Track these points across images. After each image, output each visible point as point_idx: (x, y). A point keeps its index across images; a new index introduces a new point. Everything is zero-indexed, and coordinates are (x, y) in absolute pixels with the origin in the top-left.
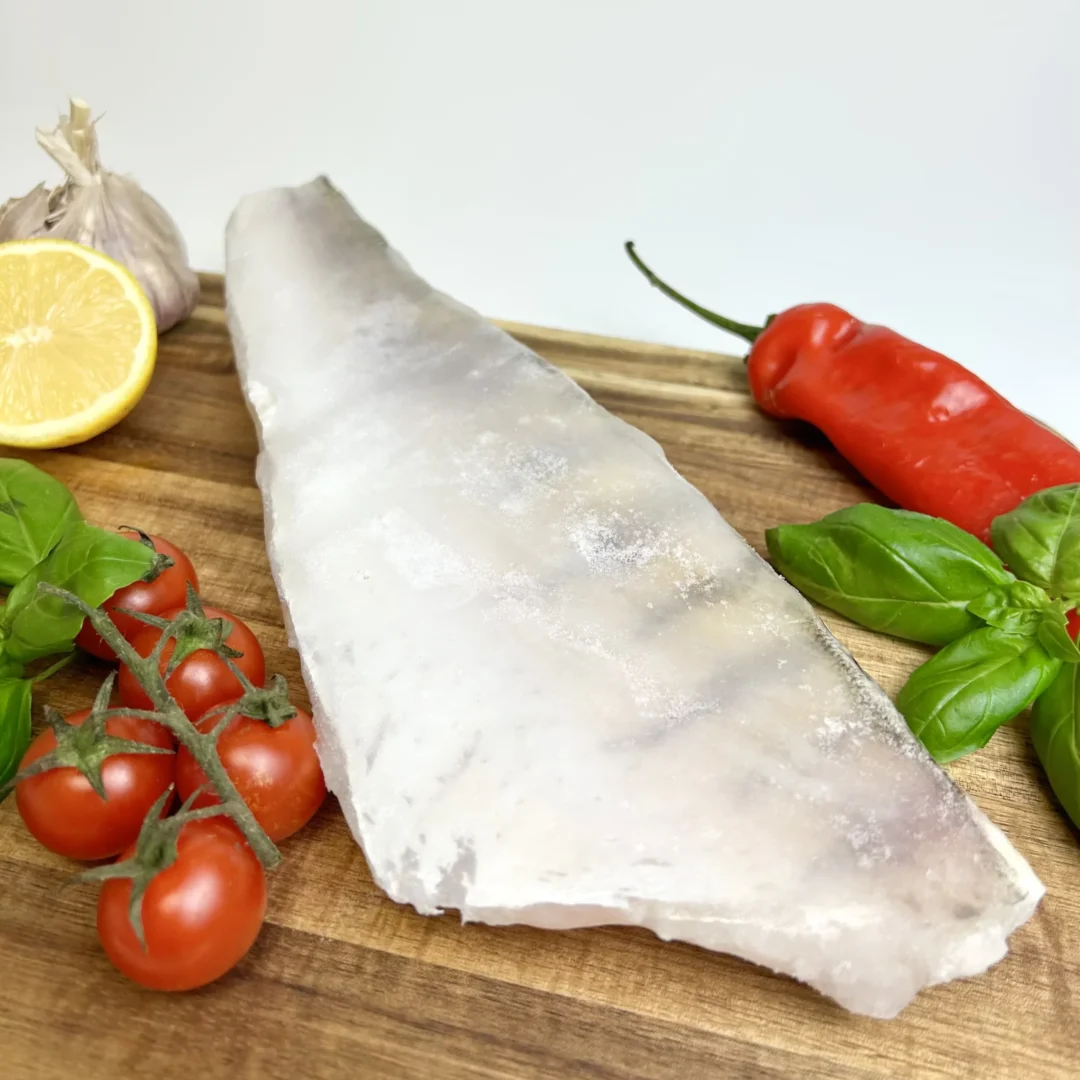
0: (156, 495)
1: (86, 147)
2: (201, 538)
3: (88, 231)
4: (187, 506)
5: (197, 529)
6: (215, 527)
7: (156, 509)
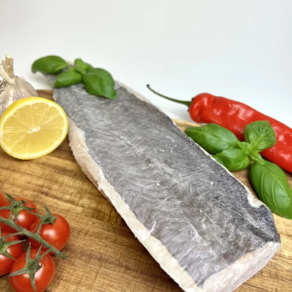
0: (41, 162)
1: (10, 70)
2: (53, 176)
3: (12, 96)
4: (50, 166)
5: (52, 173)
6: (58, 173)
7: (41, 166)
